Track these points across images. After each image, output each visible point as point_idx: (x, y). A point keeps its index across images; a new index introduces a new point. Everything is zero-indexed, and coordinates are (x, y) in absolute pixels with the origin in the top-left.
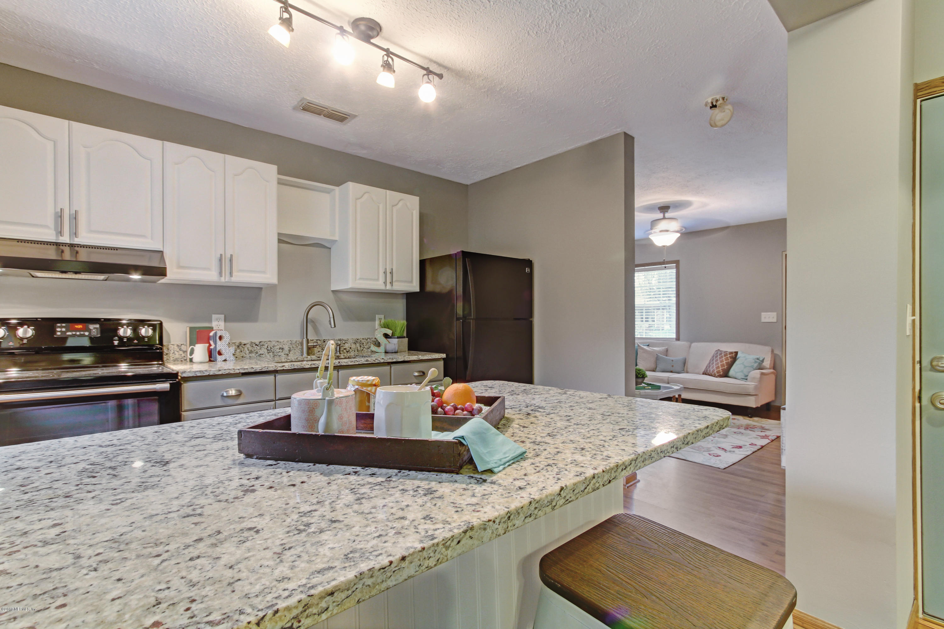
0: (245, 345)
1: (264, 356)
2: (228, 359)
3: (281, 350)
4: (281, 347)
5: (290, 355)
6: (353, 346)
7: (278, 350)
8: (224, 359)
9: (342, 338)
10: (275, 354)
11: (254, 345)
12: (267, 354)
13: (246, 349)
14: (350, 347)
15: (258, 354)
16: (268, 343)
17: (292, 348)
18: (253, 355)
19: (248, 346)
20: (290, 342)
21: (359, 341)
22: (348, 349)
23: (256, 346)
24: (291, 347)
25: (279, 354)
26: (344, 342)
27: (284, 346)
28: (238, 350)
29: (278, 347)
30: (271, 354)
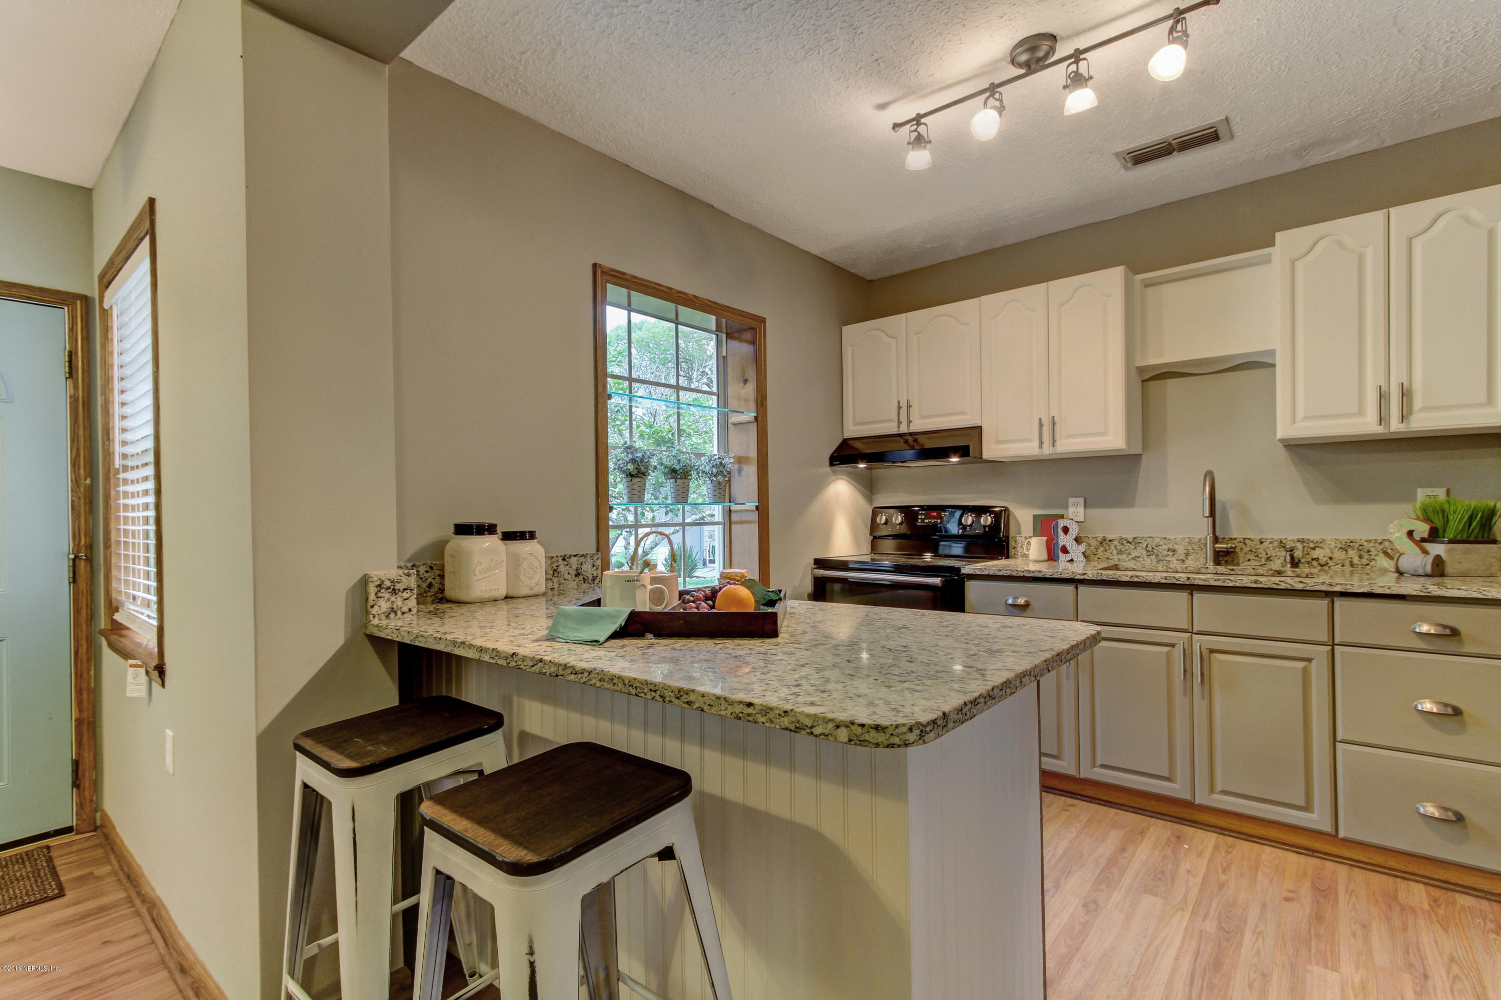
0: (1110, 541)
1: (1141, 559)
2: (1074, 559)
3: (1171, 553)
4: (1171, 547)
5: (1187, 561)
6: (1339, 555)
7: (1165, 553)
8: (1069, 559)
9: (1306, 537)
10: (1160, 558)
11: (1125, 542)
12: (1145, 557)
13: (1112, 547)
14: (1330, 555)
15: (1131, 556)
16: (1149, 539)
17: (1191, 551)
18: (1124, 557)
19: (1116, 543)
20: (1188, 540)
21: (1356, 545)
23: (1128, 544)
24: (1190, 548)
25: (1168, 559)
26: (1312, 545)
27: (1176, 547)
28: (1101, 549)
29: (1166, 547)
30: (1153, 557)
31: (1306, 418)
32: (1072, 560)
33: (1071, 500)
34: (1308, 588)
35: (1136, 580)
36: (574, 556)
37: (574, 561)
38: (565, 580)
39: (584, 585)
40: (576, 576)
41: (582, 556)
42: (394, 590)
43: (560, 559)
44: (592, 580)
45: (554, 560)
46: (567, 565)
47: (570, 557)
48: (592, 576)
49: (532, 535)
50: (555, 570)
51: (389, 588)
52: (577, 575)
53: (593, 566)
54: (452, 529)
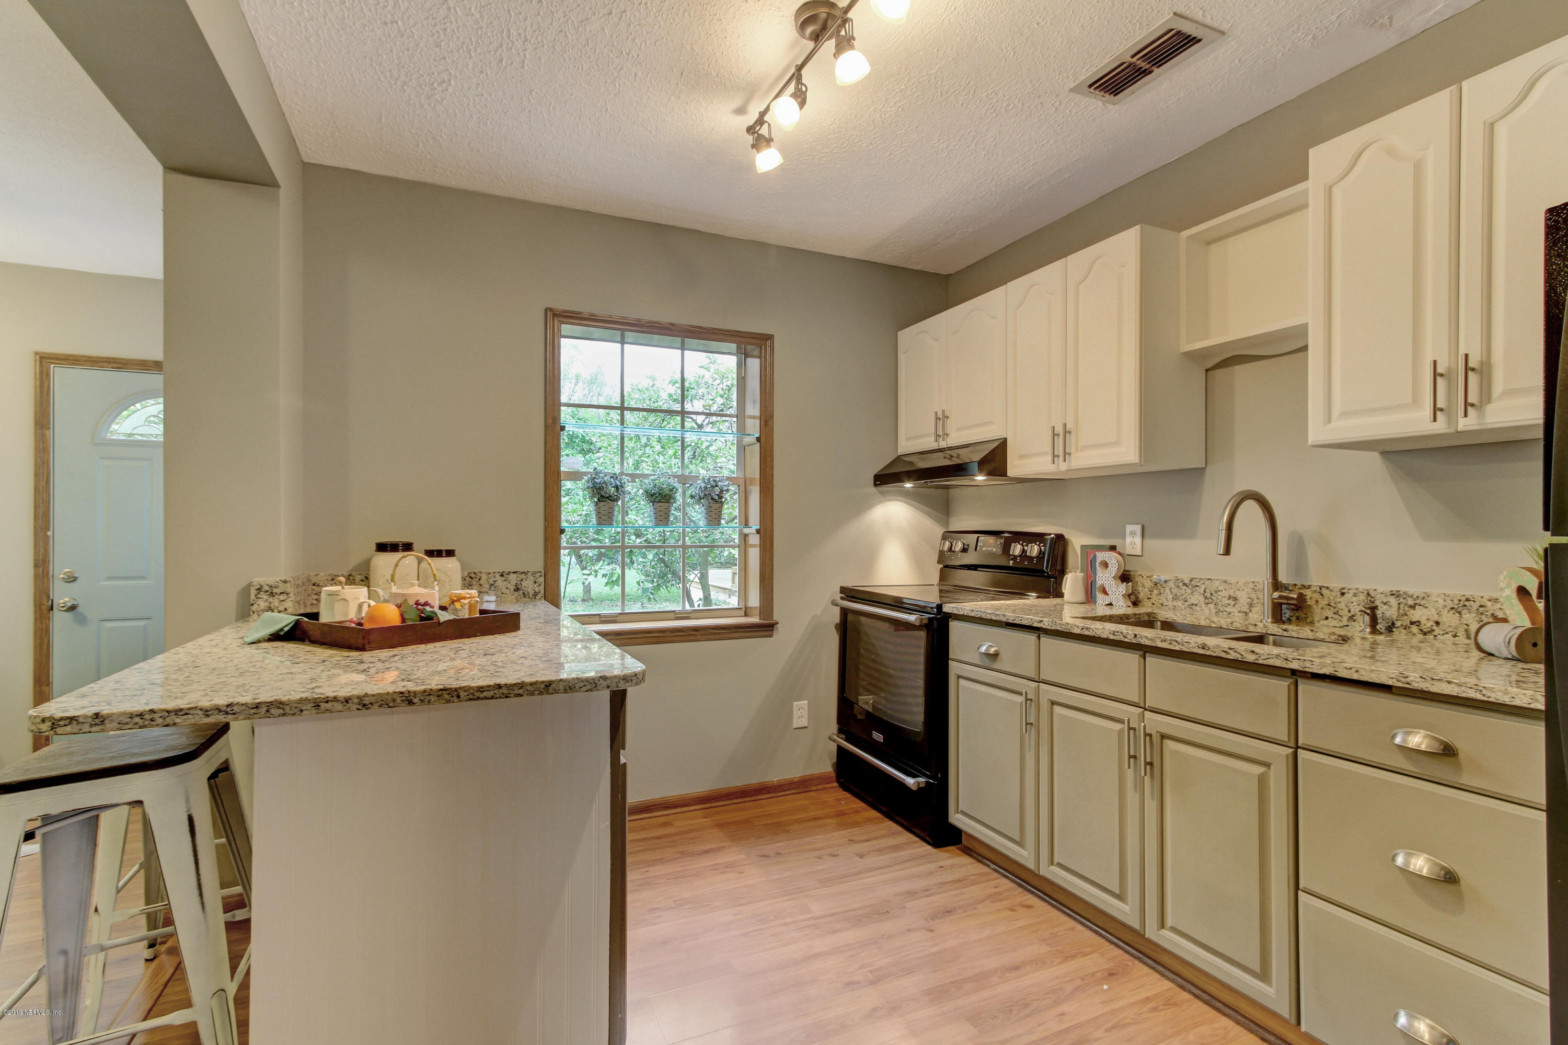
0: (1166, 582)
1: (1198, 608)
2: (1114, 603)
3: (1231, 602)
4: (1232, 594)
5: (1250, 615)
6: (1449, 619)
7: (1226, 601)
8: (1107, 602)
9: (1402, 589)
10: (1220, 607)
11: (1181, 584)
12: (1203, 605)
13: (1167, 589)
14: (1436, 618)
15: (1188, 603)
16: (1206, 582)
17: (1256, 601)
18: (1179, 603)
19: (1171, 584)
20: (1251, 586)
21: (1475, 606)
22: (1426, 626)
23: (1185, 587)
24: (1254, 596)
25: (1228, 609)
26: (1411, 602)
27: (1238, 594)
28: (1156, 592)
29: (1226, 594)
30: (1212, 606)
31: (1344, 414)
32: (1111, 604)
33: (1129, 528)
34: (1261, 662)
35: (1086, 633)
36: (513, 573)
37: (513, 576)
38: (503, 593)
39: (525, 599)
40: (515, 590)
41: (522, 573)
42: (272, 593)
43: (498, 575)
44: (533, 595)
45: (490, 576)
46: (505, 580)
47: (509, 573)
48: (533, 592)
49: (450, 553)
50: (492, 585)
51: (267, 591)
52: (517, 590)
53: (535, 582)
54: (374, 547)
